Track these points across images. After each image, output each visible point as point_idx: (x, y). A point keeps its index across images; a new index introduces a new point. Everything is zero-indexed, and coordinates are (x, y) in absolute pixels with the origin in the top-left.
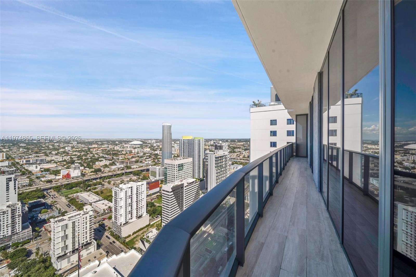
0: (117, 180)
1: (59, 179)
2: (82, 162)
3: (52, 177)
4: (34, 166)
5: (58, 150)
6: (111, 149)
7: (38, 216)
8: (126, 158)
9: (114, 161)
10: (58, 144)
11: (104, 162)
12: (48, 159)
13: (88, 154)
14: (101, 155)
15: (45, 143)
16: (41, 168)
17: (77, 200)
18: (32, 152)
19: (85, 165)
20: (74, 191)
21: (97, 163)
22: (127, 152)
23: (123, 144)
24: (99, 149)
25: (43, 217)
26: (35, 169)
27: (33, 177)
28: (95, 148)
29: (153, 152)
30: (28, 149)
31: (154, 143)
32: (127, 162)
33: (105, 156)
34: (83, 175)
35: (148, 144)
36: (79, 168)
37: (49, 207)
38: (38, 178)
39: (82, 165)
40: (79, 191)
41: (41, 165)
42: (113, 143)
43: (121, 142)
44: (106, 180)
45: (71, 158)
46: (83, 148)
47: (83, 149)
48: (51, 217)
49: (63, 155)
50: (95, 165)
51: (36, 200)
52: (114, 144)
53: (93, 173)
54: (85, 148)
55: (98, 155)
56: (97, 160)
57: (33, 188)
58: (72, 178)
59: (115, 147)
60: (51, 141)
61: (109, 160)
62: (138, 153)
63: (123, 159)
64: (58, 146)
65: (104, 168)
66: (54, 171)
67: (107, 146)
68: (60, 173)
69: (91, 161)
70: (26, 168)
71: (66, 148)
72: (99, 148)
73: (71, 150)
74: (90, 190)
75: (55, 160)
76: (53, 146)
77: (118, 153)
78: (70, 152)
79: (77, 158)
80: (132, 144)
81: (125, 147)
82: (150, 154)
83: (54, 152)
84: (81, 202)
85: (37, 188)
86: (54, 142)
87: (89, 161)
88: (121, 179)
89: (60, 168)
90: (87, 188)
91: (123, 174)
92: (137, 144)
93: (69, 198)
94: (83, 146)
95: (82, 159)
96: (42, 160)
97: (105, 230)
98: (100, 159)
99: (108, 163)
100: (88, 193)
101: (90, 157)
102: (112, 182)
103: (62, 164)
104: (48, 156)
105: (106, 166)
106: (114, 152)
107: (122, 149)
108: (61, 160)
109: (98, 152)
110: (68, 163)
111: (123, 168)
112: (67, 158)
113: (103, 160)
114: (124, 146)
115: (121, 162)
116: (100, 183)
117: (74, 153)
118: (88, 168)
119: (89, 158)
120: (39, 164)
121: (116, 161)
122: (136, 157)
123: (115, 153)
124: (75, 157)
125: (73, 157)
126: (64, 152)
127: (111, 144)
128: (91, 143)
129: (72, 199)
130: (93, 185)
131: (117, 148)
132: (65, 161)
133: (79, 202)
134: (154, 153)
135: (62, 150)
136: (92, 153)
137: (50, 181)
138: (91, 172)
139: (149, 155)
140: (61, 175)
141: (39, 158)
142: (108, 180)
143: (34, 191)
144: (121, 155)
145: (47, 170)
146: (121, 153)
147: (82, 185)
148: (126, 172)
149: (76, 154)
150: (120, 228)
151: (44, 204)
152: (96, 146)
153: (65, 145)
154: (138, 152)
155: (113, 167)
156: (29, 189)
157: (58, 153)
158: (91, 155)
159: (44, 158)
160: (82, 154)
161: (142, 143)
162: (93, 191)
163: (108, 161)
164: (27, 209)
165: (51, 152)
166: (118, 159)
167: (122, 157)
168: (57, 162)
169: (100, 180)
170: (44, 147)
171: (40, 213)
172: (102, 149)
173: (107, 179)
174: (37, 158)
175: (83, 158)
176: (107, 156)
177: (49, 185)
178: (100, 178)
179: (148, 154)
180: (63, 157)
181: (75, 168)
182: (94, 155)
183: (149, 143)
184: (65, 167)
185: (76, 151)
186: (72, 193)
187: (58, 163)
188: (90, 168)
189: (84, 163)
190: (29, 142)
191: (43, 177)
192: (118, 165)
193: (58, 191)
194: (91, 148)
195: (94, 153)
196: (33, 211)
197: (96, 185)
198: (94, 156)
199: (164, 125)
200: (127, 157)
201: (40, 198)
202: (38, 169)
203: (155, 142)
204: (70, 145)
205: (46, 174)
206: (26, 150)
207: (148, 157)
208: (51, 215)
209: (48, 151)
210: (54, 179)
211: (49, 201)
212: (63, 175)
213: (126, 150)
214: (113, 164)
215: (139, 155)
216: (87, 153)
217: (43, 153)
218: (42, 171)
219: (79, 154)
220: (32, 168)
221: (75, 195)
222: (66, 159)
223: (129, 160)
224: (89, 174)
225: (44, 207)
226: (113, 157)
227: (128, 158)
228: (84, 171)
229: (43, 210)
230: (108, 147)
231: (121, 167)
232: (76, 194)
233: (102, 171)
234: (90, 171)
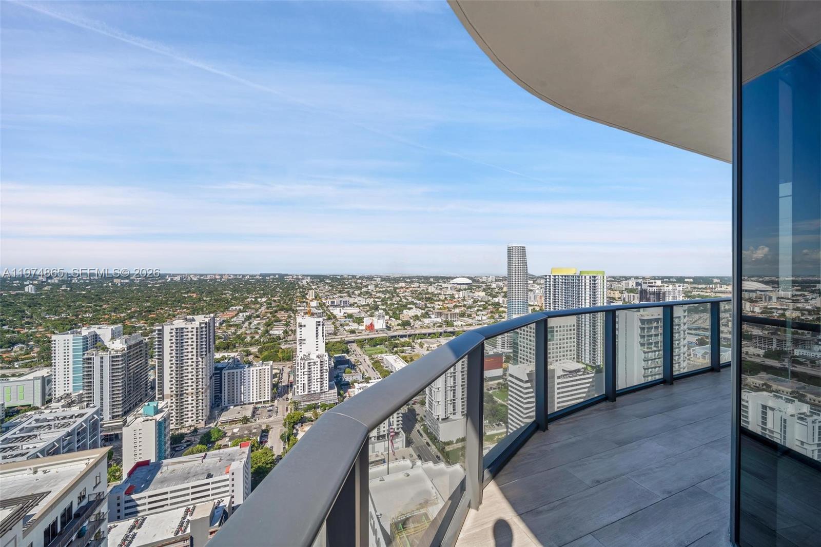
0: (433, 344)
1: (362, 330)
2: (387, 309)
3: (354, 326)
4: (338, 309)
5: (361, 289)
6: (423, 290)
7: (342, 376)
8: (445, 308)
9: (428, 310)
10: (360, 281)
11: (415, 312)
12: (351, 301)
13: (394, 297)
14: (410, 299)
15: (348, 279)
16: (345, 313)
17: (382, 364)
18: (336, 290)
19: (391, 313)
20: (379, 351)
21: (405, 311)
22: (447, 296)
23: (440, 283)
24: (408, 290)
25: (347, 379)
26: (339, 314)
27: (338, 324)
28: (402, 288)
29: (491, 298)
30: (332, 286)
31: (492, 282)
32: (447, 314)
33: (415, 302)
34: (389, 328)
35: (481, 283)
36: (384, 317)
37: (353, 367)
38: (342, 325)
39: (387, 314)
40: (384, 351)
41: (345, 309)
42: (426, 280)
43: (437, 279)
44: (417, 341)
45: (374, 301)
46: (388, 287)
47: (388, 289)
48: (355, 381)
49: (366, 297)
50: (403, 315)
51: (340, 355)
52: (428, 283)
53: (400, 327)
54: (390, 287)
55: (406, 299)
56: (405, 307)
57: (337, 338)
58: (376, 331)
59: (429, 287)
60: (354, 277)
61: (420, 308)
62: (464, 300)
63: (440, 309)
64: (360, 283)
65: (414, 321)
66: (357, 318)
67: (417, 285)
68: (363, 322)
69: (398, 307)
70: (331, 311)
71: (369, 287)
72: (407, 288)
73: (374, 290)
74: (396, 352)
75: (358, 303)
76: (356, 283)
77: (434, 298)
78: (374, 293)
79: (382, 301)
80: (455, 284)
81: (443, 288)
82: (485, 303)
83: (356, 292)
84: (387, 369)
85: (341, 338)
86: (356, 278)
87: (395, 308)
88: (437, 341)
89: (363, 315)
90: (393, 349)
91: (441, 334)
92: (462, 284)
93: (373, 359)
94: (387, 284)
95: (387, 304)
96: (345, 302)
97: (417, 420)
98: (409, 306)
99: (419, 312)
100: (395, 357)
101: (396, 301)
102: (425, 346)
103: (365, 310)
104: (351, 297)
105: (416, 318)
106: (427, 296)
107: (439, 291)
108: (364, 303)
109: (406, 294)
110: (371, 308)
111: (440, 323)
112: (370, 301)
113: (412, 308)
114: (442, 286)
115: (438, 313)
116: (409, 345)
117: (378, 295)
118: (394, 318)
119: (396, 303)
120: (343, 307)
121: (430, 311)
122: (461, 306)
123: (429, 298)
124: (378, 300)
125: (376, 300)
126: (367, 292)
127: (423, 282)
128: (397, 280)
129: (376, 362)
130: (400, 346)
131: (431, 289)
132: (368, 305)
133: (384, 368)
134: (493, 301)
135: (364, 289)
136: (398, 296)
137: (353, 332)
138: (398, 325)
139: (483, 305)
140: (365, 324)
141: (343, 300)
142: (420, 340)
143: (339, 342)
144: (438, 301)
145: (350, 316)
146: (438, 297)
147: (387, 343)
148: (445, 332)
149: (381, 295)
150: (438, 425)
151: (348, 362)
152: (404, 285)
153: (368, 282)
154: (464, 297)
155: (427, 321)
156: (334, 338)
157: (361, 293)
158: (398, 299)
159: (347, 299)
160: (387, 297)
161: (470, 281)
162: (401, 354)
163: (420, 310)
164: (333, 364)
165: (353, 292)
166: (433, 308)
167: (439, 305)
168: (359, 306)
169: (410, 339)
170: (347, 285)
171: (344, 372)
172: (411, 289)
173: (418, 339)
174: (341, 299)
175: (389, 303)
176: (418, 302)
177: (352, 337)
178: (410, 336)
179: (482, 303)
180: (366, 299)
181: (379, 317)
182: (401, 299)
183: (483, 283)
184: (368, 313)
185: (380, 291)
186: (376, 353)
187: (361, 308)
188: (396, 319)
189: (389, 310)
190: (333, 278)
191: (347, 325)
192: (434, 319)
193: (362, 347)
194: (397, 288)
195: (401, 295)
196: (338, 368)
197: (404, 346)
198: (401, 301)
199: (513, 247)
200: (447, 305)
201: (343, 352)
202: (342, 314)
203: (494, 280)
204: (373, 282)
205: (349, 321)
206: (330, 288)
207: (482, 308)
208: (354, 378)
209: (351, 291)
210: (357, 329)
211: (352, 359)
212: (366, 325)
213: (445, 293)
214: (426, 315)
215: (465, 303)
216: (392, 295)
217: (346, 292)
218: (346, 317)
219: (383, 297)
220: (336, 312)
221: (379, 355)
222: (370, 303)
223: (450, 311)
224: (395, 328)
225: (348, 365)
226: (426, 305)
227: (448, 308)
228: (389, 322)
229: (348, 370)
230: (419, 287)
231: (438, 322)
232: (381, 355)
233: (412, 325)
234: (396, 324)
